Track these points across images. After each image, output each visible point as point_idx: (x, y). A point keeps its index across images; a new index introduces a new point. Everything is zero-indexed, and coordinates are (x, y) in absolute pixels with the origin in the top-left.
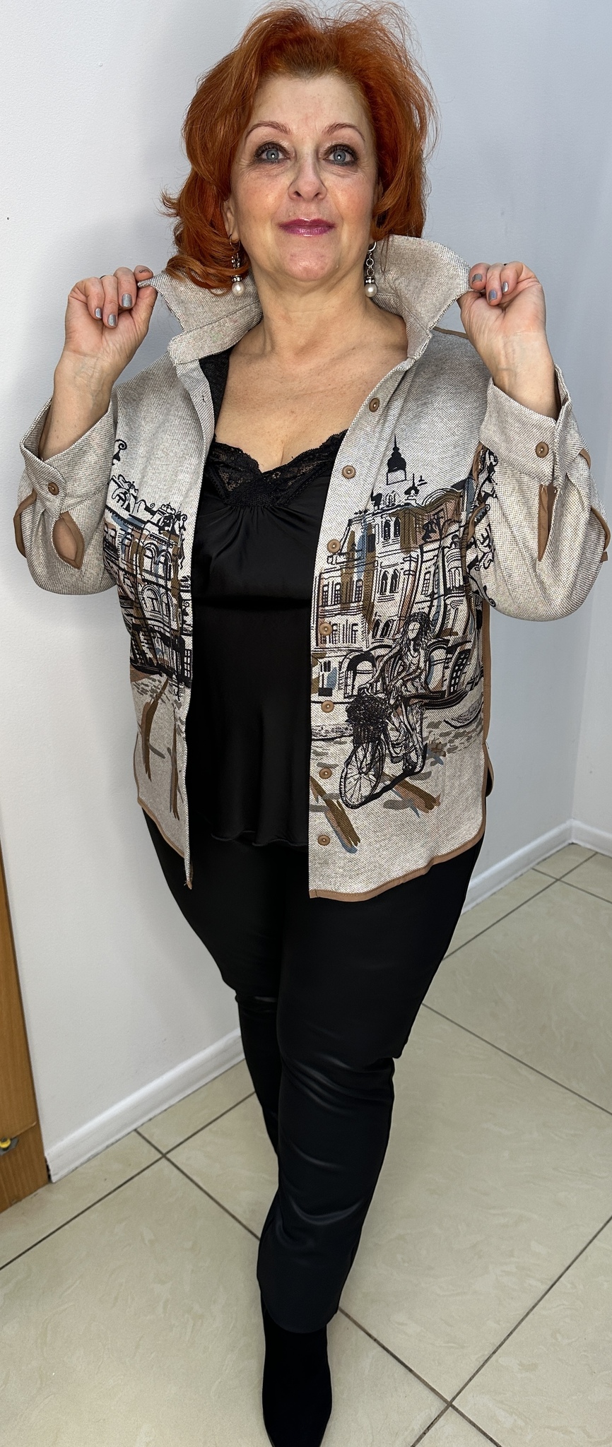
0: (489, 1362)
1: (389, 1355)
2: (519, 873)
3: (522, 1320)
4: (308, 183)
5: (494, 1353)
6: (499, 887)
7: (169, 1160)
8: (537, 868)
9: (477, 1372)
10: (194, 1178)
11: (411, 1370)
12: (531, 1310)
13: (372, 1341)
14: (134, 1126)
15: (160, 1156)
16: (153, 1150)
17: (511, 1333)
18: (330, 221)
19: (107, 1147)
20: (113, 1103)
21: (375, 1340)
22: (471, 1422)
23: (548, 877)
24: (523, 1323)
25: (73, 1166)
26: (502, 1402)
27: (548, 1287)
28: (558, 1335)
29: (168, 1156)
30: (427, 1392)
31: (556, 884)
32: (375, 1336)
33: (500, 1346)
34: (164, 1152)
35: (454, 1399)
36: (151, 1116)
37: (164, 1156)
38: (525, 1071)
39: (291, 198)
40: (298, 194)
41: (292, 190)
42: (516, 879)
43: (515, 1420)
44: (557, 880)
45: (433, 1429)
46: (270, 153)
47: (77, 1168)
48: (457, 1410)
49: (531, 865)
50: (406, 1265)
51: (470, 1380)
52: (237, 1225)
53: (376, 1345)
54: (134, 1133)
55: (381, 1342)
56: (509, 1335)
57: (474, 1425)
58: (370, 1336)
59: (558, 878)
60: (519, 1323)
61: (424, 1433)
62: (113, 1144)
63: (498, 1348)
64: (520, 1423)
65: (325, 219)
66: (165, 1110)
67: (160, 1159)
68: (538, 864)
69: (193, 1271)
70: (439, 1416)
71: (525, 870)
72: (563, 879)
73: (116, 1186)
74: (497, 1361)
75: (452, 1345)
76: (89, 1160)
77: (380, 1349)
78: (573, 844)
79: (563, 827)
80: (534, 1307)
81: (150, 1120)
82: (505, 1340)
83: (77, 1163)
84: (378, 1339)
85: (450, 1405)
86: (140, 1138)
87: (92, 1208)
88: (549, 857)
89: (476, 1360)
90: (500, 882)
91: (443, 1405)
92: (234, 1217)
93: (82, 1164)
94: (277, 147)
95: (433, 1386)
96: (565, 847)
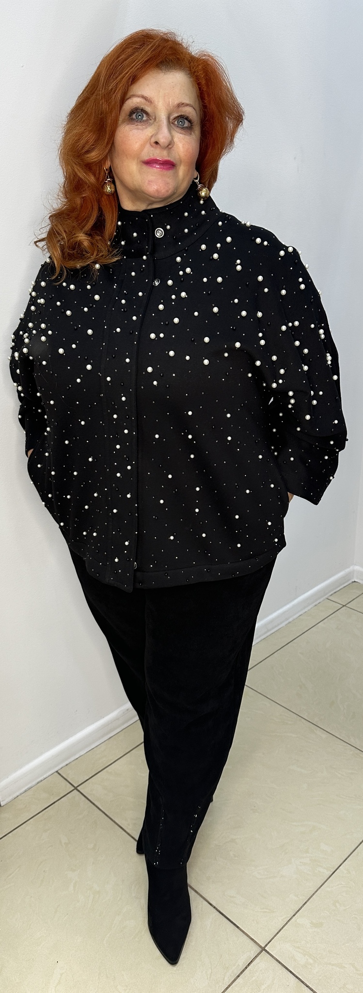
0: (290, 922)
1: (223, 917)
2: (318, 601)
3: (314, 894)
4: (164, 135)
5: (294, 915)
6: (304, 611)
7: (79, 791)
8: (330, 598)
9: (283, 928)
10: (95, 803)
11: (238, 927)
12: (320, 888)
13: (212, 908)
14: (56, 769)
15: (73, 788)
16: (68, 784)
17: (306, 903)
18: (174, 162)
19: (38, 783)
20: (41, 754)
21: (214, 907)
22: (277, 960)
23: (339, 605)
24: (314, 896)
25: (15, 795)
26: (299, 948)
27: (331, 873)
28: (337, 904)
29: (78, 788)
30: (249, 941)
31: (342, 608)
32: (214, 905)
33: (298, 911)
34: (76, 786)
35: (266, 945)
36: (67, 762)
37: (76, 788)
38: (319, 732)
39: (151, 145)
40: (157, 143)
41: (153, 140)
42: (316, 605)
43: (307, 959)
44: (344, 606)
45: (252, 965)
46: (139, 115)
47: (17, 797)
48: (268, 953)
49: (326, 596)
50: (236, 858)
51: (278, 933)
52: (124, 832)
53: (215, 910)
54: (56, 774)
55: (218, 909)
56: (304, 904)
57: (280, 962)
58: (211, 904)
59: (344, 605)
60: (312, 896)
61: (246, 968)
62: (42, 781)
63: (296, 913)
64: (311, 961)
65: (172, 160)
66: (77, 759)
67: (73, 790)
68: (331, 595)
69: (93, 863)
70: (256, 957)
71: (322, 599)
72: (347, 605)
73: (44, 808)
74: (296, 921)
75: (265, 910)
76: (26, 791)
77: (218, 913)
78: (355, 582)
79: (347, 570)
80: (321, 886)
81: (67, 765)
82: (301, 908)
83: (18, 794)
84: (216, 907)
85: (263, 949)
86: (60, 777)
87: (26, 823)
88: (338, 591)
89: (282, 920)
90: (305, 608)
91: (259, 950)
92: (121, 828)
93: (21, 794)
94: (143, 111)
95: (253, 937)
96: (349, 584)
